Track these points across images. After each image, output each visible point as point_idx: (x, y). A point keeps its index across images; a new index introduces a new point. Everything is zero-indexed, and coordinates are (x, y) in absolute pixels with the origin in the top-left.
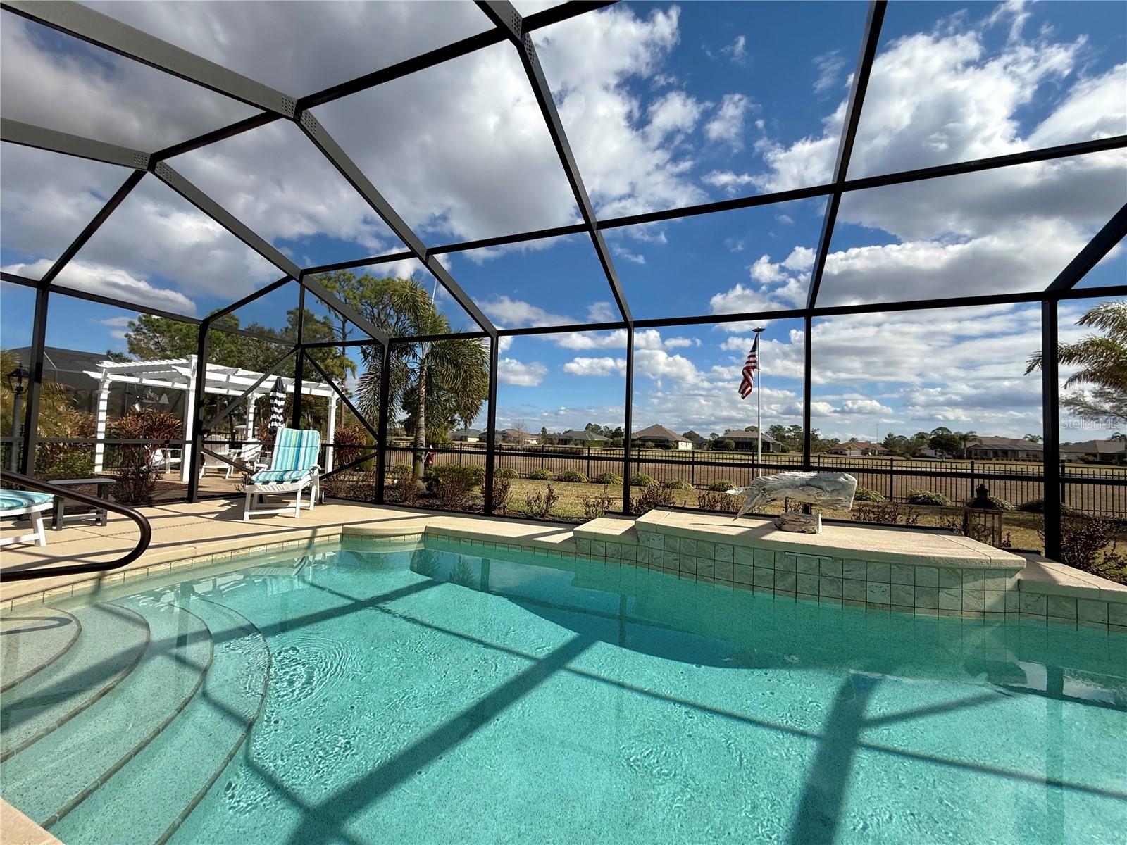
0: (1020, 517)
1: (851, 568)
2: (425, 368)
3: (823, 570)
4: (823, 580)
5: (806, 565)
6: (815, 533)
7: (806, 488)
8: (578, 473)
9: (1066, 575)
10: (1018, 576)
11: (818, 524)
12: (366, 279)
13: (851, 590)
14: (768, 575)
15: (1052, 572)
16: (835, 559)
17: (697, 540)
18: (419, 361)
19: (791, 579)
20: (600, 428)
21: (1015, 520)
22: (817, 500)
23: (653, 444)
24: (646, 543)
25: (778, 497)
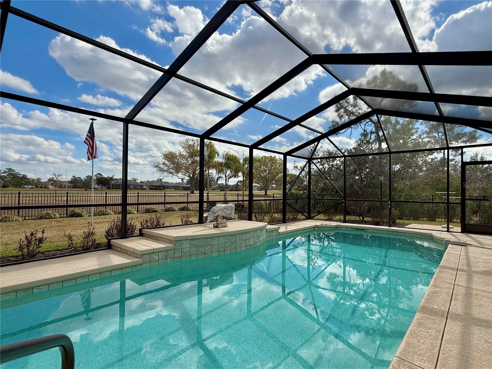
1: (247, 235)
3: (242, 238)
4: (242, 242)
5: (239, 238)
13: (247, 242)
14: (229, 245)
16: (245, 233)
19: (235, 244)
24: (180, 247)
25: (216, 215)
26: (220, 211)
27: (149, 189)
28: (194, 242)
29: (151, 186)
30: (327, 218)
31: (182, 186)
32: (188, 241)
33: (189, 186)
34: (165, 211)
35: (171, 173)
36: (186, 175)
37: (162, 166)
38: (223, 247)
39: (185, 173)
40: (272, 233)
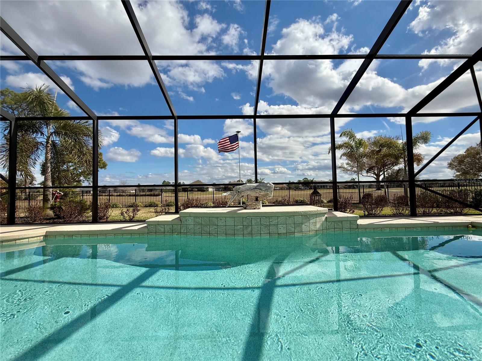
0: (328, 204)
1: (272, 220)
2: (50, 142)
3: (262, 222)
4: (262, 227)
5: (255, 221)
6: (259, 209)
7: (256, 190)
8: (156, 203)
9: (339, 214)
10: (326, 216)
11: (260, 205)
12: (7, 91)
13: (273, 229)
14: (240, 228)
15: (335, 214)
16: (266, 217)
17: (209, 217)
18: (46, 138)
19: (250, 229)
20: (170, 183)
21: (327, 205)
22: (260, 195)
23: (197, 190)
24: (185, 223)
25: (244, 195)
26: (248, 190)
28: (199, 220)
32: (192, 218)
37: (346, 166)
40: (340, 224)
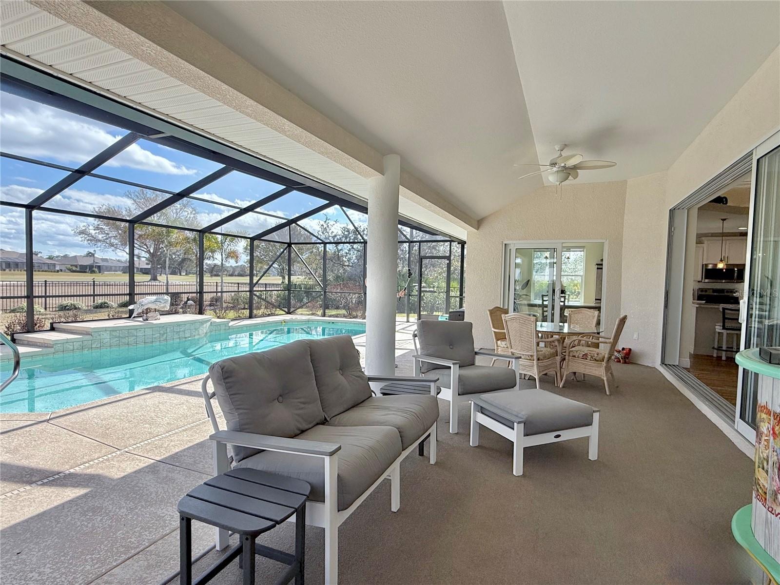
3: (175, 330)
4: (174, 333)
22: (159, 307)
24: (98, 337)
25: (145, 307)
26: (150, 303)
27: (67, 271)
28: (114, 333)
29: (71, 266)
30: (311, 312)
31: (138, 266)
32: (108, 332)
33: (149, 267)
34: (94, 308)
35: (112, 245)
36: (142, 249)
37: (93, 232)
38: (150, 338)
39: (140, 246)
40: (219, 327)
